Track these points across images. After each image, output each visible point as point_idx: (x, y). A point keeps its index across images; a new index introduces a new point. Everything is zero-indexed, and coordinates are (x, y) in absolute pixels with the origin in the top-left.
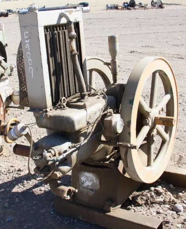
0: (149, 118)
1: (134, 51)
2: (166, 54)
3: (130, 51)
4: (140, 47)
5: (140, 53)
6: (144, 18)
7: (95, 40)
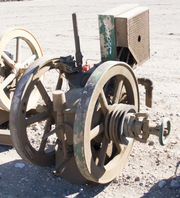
0: (14, 69)
1: (59, 35)
2: (86, 36)
3: (56, 35)
4: (67, 31)
5: (64, 36)
6: (85, 5)
7: (29, 26)
